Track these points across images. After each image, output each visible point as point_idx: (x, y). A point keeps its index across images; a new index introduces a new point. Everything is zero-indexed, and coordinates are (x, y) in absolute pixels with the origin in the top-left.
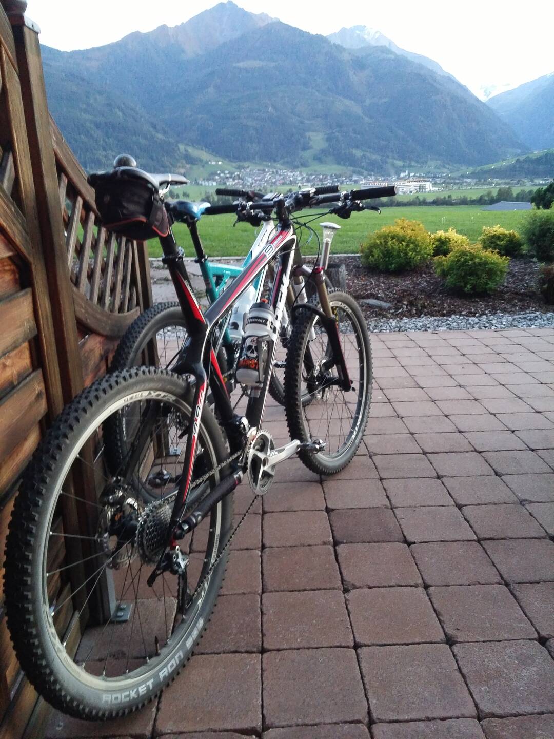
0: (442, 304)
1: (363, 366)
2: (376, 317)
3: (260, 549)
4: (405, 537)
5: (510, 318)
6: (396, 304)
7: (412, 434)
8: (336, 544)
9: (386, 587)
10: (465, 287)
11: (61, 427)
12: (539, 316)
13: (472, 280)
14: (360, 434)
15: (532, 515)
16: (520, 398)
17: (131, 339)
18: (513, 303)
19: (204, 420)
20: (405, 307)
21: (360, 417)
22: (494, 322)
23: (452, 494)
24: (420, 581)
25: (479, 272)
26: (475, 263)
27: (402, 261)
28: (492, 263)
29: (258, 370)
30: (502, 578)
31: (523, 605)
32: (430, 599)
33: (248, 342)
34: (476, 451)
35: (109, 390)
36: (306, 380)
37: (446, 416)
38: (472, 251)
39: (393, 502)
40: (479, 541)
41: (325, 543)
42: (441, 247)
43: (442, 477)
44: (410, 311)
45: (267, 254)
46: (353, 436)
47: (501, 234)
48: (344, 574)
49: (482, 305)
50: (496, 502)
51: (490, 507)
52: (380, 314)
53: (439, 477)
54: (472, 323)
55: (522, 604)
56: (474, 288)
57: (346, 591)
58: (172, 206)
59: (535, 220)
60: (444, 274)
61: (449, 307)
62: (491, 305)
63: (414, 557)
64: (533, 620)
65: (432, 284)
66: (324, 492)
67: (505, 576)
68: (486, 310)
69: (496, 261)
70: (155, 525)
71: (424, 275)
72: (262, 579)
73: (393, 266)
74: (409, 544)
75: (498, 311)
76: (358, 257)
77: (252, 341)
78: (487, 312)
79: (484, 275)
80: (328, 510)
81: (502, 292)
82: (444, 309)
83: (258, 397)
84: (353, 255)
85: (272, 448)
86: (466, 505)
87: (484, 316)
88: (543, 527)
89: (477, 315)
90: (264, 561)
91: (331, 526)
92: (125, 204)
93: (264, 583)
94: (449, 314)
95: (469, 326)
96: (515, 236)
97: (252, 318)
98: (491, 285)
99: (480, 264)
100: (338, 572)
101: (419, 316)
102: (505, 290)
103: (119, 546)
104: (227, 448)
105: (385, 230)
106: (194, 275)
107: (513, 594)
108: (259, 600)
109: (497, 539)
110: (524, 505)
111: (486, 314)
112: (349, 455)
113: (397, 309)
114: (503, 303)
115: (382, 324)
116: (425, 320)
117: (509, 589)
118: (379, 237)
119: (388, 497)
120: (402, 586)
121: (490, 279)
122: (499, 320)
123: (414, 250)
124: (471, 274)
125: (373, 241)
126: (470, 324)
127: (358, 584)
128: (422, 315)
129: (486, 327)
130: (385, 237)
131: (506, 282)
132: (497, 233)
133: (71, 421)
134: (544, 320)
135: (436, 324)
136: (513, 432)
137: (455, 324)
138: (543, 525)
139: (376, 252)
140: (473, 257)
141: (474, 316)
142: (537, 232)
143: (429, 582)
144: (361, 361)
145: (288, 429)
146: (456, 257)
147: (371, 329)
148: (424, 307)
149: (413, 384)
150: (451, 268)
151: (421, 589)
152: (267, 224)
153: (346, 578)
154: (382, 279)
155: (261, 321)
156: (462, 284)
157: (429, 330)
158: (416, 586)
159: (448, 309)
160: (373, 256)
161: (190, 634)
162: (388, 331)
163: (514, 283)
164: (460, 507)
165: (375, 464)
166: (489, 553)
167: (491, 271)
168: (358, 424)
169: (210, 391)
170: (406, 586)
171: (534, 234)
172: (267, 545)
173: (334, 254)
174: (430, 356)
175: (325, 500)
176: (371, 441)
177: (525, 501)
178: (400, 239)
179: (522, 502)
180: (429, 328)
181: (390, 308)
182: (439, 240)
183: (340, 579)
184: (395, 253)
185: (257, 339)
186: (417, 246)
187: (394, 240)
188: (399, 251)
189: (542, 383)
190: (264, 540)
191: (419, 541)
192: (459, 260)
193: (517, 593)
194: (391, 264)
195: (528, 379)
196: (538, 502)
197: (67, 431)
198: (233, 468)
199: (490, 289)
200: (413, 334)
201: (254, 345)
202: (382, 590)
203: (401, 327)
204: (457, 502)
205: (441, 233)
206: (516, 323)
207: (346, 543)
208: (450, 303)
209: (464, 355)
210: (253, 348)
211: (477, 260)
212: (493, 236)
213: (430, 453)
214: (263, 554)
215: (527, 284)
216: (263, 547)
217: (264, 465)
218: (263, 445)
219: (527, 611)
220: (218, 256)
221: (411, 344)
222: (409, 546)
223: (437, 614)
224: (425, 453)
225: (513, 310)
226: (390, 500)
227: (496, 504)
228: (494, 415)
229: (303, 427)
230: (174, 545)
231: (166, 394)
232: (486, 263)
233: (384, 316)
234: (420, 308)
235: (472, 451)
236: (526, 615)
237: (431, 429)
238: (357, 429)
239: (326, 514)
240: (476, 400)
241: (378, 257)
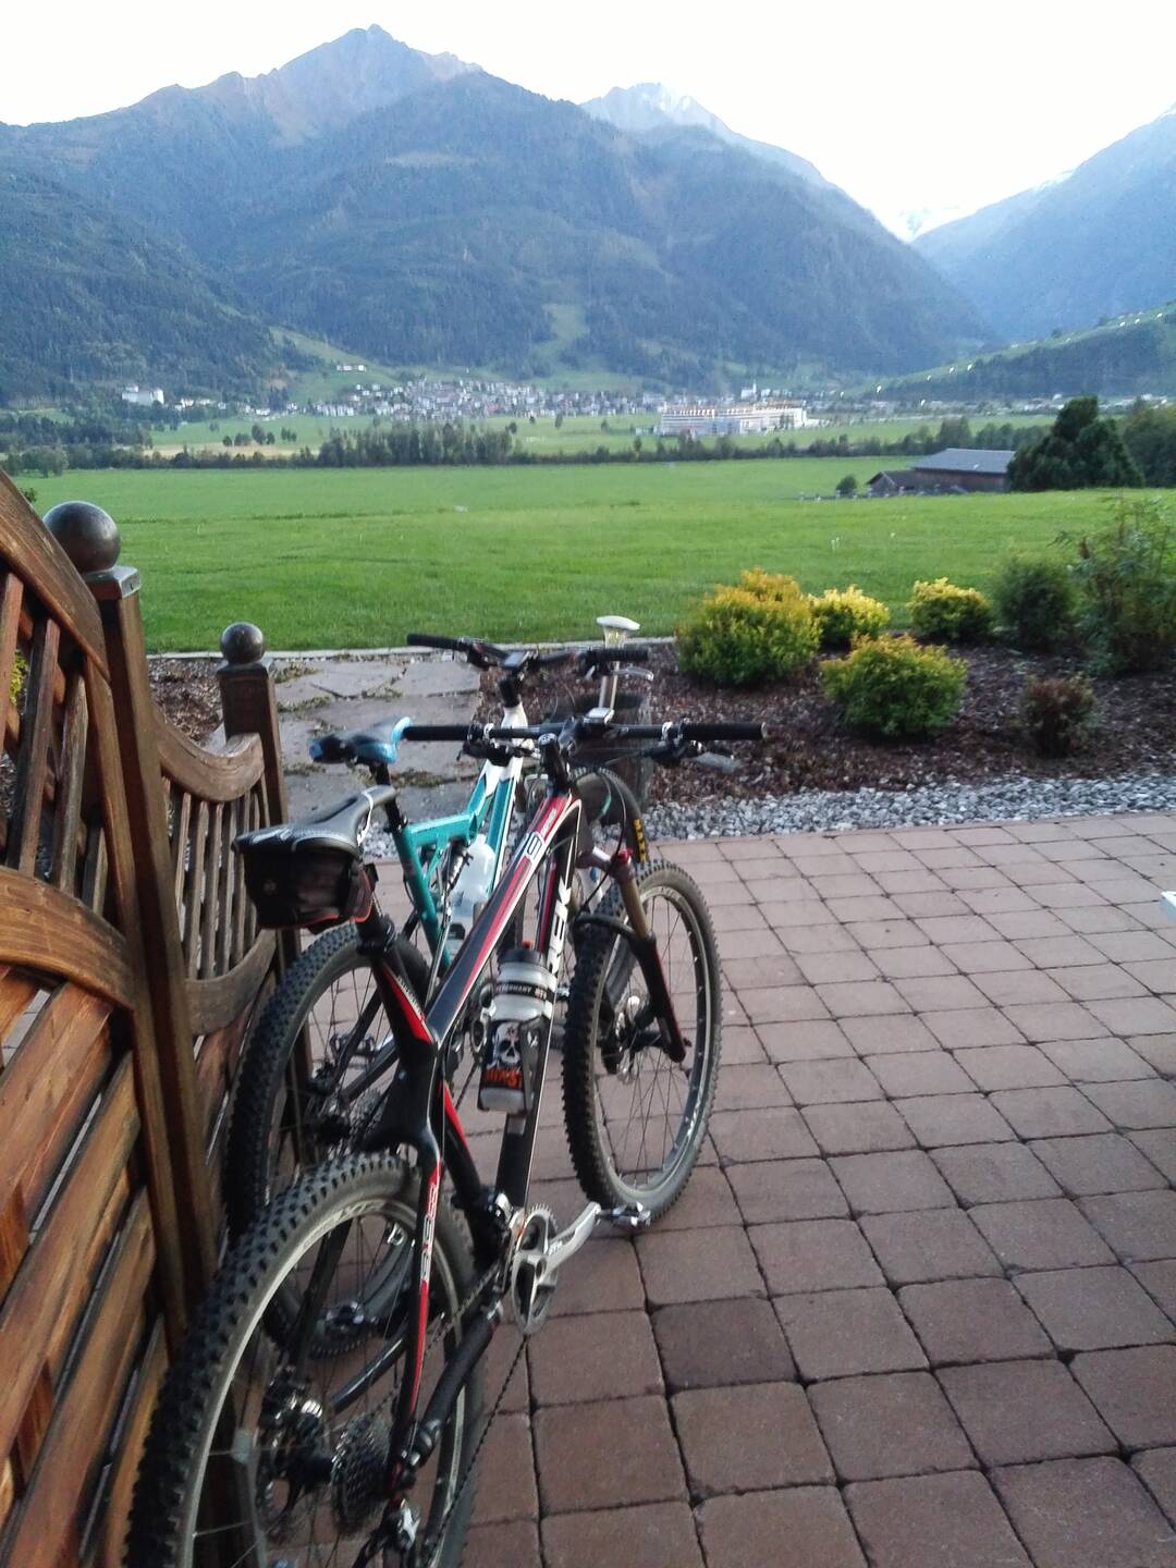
0: (841, 759)
1: (704, 990)
2: (713, 792)
3: (527, 1410)
4: (796, 1366)
5: (974, 796)
6: (751, 762)
7: (798, 1107)
8: (670, 1391)
9: (768, 1489)
10: (885, 724)
11: (207, 1340)
12: (1029, 790)
13: (896, 709)
14: (702, 1124)
15: (1025, 1303)
16: (997, 1007)
18: (978, 755)
19: (439, 1234)
20: (769, 769)
21: (701, 1090)
22: (943, 805)
23: (880, 1258)
24: (829, 1473)
25: (911, 697)
26: (901, 679)
27: (759, 665)
28: (937, 679)
29: (523, 1090)
30: (976, 1455)
31: (1014, 1515)
32: (848, 1511)
33: (502, 1033)
34: (919, 1147)
35: (281, 1241)
37: (861, 1058)
38: (896, 654)
39: (770, 1283)
40: (932, 1370)
41: (650, 1391)
42: (833, 625)
43: (860, 1214)
44: (778, 778)
46: (690, 1132)
47: (951, 598)
48: (691, 1464)
49: (918, 761)
50: (961, 1273)
51: (948, 1285)
52: (719, 787)
53: (854, 1216)
54: (901, 810)
55: (1010, 1512)
56: (901, 724)
57: (696, 1502)
59: (1014, 572)
60: (843, 697)
61: (855, 766)
62: (936, 763)
63: (816, 1415)
64: (1033, 1550)
65: (820, 713)
66: (640, 1264)
67: (981, 1450)
68: (925, 773)
69: (944, 672)
71: (802, 692)
72: (538, 1482)
73: (742, 674)
74: (806, 1383)
75: (951, 777)
76: (670, 645)
77: (510, 1031)
78: (928, 778)
79: (919, 701)
80: (650, 1308)
81: (955, 731)
82: (843, 772)
83: (522, 1132)
84: (658, 640)
85: (552, 1235)
86: (907, 1284)
87: (923, 789)
88: (1046, 1331)
89: (909, 786)
90: (539, 1441)
91: (659, 1348)
92: (302, 895)
93: (542, 1492)
94: (853, 786)
95: (895, 817)
96: (977, 602)
97: (511, 983)
98: (935, 720)
99: (911, 679)
100: (679, 1460)
101: (797, 792)
102: (963, 724)
105: (725, 597)
106: (337, 695)
107: (995, 1491)
108: (536, 1536)
109: (965, 1364)
110: (1009, 1278)
111: (926, 784)
112: (683, 1172)
113: (753, 774)
114: (959, 757)
115: (725, 813)
116: (811, 802)
117: (989, 1480)
118: (713, 613)
119: (761, 1270)
120: (796, 1485)
121: (931, 707)
122: (952, 800)
123: (781, 642)
124: (896, 699)
125: (699, 621)
126: (896, 811)
127: (717, 1487)
128: (803, 788)
129: (927, 819)
130: (725, 615)
131: (962, 707)
132: (943, 596)
133: (224, 1325)
134: (1038, 801)
135: (830, 813)
136: (987, 1094)
137: (867, 812)
138: (1046, 1324)
139: (707, 645)
140: (899, 665)
141: (903, 789)
142: (1020, 598)
143: (846, 1473)
144: (700, 981)
146: (866, 664)
147: (705, 827)
148: (805, 769)
149: (794, 975)
150: (855, 687)
151: (832, 1489)
153: (693, 1473)
154: (719, 703)
155: (525, 989)
156: (878, 719)
157: (817, 828)
158: (823, 1483)
159: (852, 772)
160: (701, 652)
162: (738, 832)
163: (977, 708)
164: (894, 1288)
165: (731, 1187)
166: (951, 1397)
167: (934, 693)
168: (698, 1105)
170: (805, 1484)
171: (1014, 602)
172: (541, 1400)
174: (823, 900)
175: (643, 1281)
176: (721, 1126)
177: (1013, 1267)
178: (754, 620)
179: (1007, 1273)
180: (817, 823)
181: (738, 772)
182: (830, 612)
183: (683, 1475)
184: (745, 649)
185: (519, 1028)
186: (787, 631)
187: (742, 622)
188: (753, 646)
189: (1037, 968)
190: (533, 1389)
191: (824, 1376)
192: (870, 672)
193: (1002, 1489)
194: (738, 670)
195: (1008, 957)
196: (1036, 1270)
197: (220, 1348)
198: (487, 1298)
199: (933, 727)
200: (792, 841)
201: (513, 1040)
202: (762, 1496)
203: (763, 823)
204: (890, 1275)
205: (833, 597)
206: (984, 808)
207: (689, 1388)
208: (857, 757)
209: (888, 896)
210: (513, 1045)
211: (906, 673)
212: (936, 602)
213: (834, 1156)
214: (536, 1424)
215: (1003, 709)
216: (533, 1407)
217: (539, 1274)
218: (534, 1240)
219: (1020, 1527)
221: (784, 868)
222: (805, 1388)
223: (864, 1547)
224: (824, 1156)
225: (979, 772)
226: (765, 1278)
227: (960, 1278)
228: (950, 1051)
229: (601, 1153)
230: (397, 1497)
231: (369, 1202)
232: (923, 678)
233: (728, 792)
234: (798, 772)
235: (913, 1148)
236: (1019, 1539)
237: (834, 1092)
238: (695, 1116)
239: (646, 1317)
240: (916, 1014)
241: (711, 654)
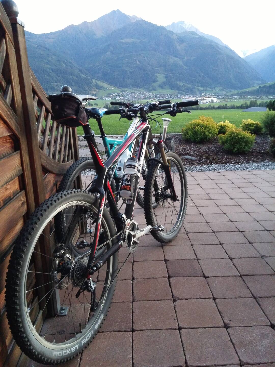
0: (222, 158)
1: (183, 189)
2: (190, 164)
3: (132, 280)
4: (204, 274)
5: (256, 165)
6: (199, 158)
7: (207, 222)
8: (169, 277)
9: (194, 299)
10: (234, 149)
11: (34, 219)
12: (271, 164)
13: (237, 146)
14: (182, 222)
15: (267, 263)
16: (261, 205)
17: (69, 176)
18: (258, 157)
19: (104, 215)
20: (204, 159)
21: (182, 214)
22: (248, 167)
23: (228, 253)
24: (211, 296)
25: (241, 142)
26: (238, 138)
27: (203, 137)
28: (247, 138)
29: (131, 191)
30: (252, 295)
31: (263, 308)
32: (216, 305)
33: (126, 177)
34: (239, 231)
35: (58, 200)
36: (154, 195)
37: (224, 214)
38: (237, 132)
39: (198, 257)
40: (241, 276)
41: (164, 277)
42: (222, 130)
43: (223, 244)
44: (206, 162)
45: (135, 134)
46: (178, 224)
47: (252, 123)
48: (174, 293)
49: (242, 158)
50: (249, 256)
51: (246, 259)
53: (221, 244)
54: (237, 167)
55: (262, 308)
56: (238, 150)
57: (174, 301)
58: (89, 110)
59: (269, 116)
60: (223, 143)
61: (226, 159)
62: (247, 159)
63: (208, 284)
64: (268, 316)
65: (218, 148)
66: (163, 252)
67: (254, 294)
68: (244, 161)
69: (249, 137)
70: (80, 267)
71: (213, 144)
72: (133, 295)
73: (198, 139)
74: (206, 277)
75: (250, 162)
76: (181, 134)
77: (128, 176)
78: (245, 162)
79: (243, 144)
80: (166, 261)
81: (252, 152)
82: (223, 160)
83: (131, 204)
84: (178, 134)
85: (138, 229)
86: (234, 258)
87: (243, 164)
88: (273, 269)
89: (240, 163)
90: (134, 286)
91: (167, 268)
92: (66, 110)
93: (134, 297)
94: (226, 163)
95: (236, 169)
96: (258, 124)
97: (128, 165)
98: (247, 148)
99: (241, 138)
100: (171, 292)
101: (211, 164)
102: (254, 151)
103: (62, 277)
104: (115, 229)
105: (194, 121)
106: (100, 144)
107: (258, 303)
108: (131, 305)
109: (250, 275)
110: (263, 258)
111: (244, 163)
112: (176, 233)
113: (200, 160)
114: (253, 158)
115: (192, 168)
116: (214, 166)
117: (256, 300)
118: (191, 125)
119: (195, 254)
120: (202, 299)
121: (246, 146)
122: (251, 166)
123: (208, 131)
124: (237, 143)
125: (188, 127)
126: (236, 168)
127: (180, 298)
128: (213, 164)
129: (244, 169)
130: (194, 125)
131: (254, 147)
132: (250, 123)
133: (39, 216)
134: (273, 166)
135: (219, 168)
136: (258, 221)
137: (229, 168)
138: (273, 268)
139: (190, 132)
140: (238, 135)
141: (238, 164)
142: (269, 123)
143: (216, 297)
144: (182, 186)
145: (146, 220)
146: (229, 135)
147: (187, 170)
148: (213, 159)
149: (208, 198)
150: (227, 140)
151: (212, 300)
152: (135, 119)
153: (174, 295)
154: (192, 146)
155: (132, 166)
156: (232, 148)
157: (216, 171)
158: (210, 299)
159: (225, 160)
160: (188, 134)
161: (97, 322)
162: (195, 171)
163: (258, 147)
164: (231, 259)
165: (189, 237)
166: (246, 282)
167: (247, 142)
168: (181, 217)
169: (107, 201)
170: (204, 298)
171: (268, 124)
172: (135, 278)
173: (169, 133)
174: (216, 184)
175: (164, 255)
176: (186, 226)
177: (264, 256)
178: (201, 126)
179: (262, 257)
180: (216, 170)
181: (196, 160)
182: (221, 126)
183: (171, 295)
184: (199, 133)
185: (130, 175)
186: (210, 129)
187: (199, 126)
188: (201, 132)
189: (272, 197)
190: (134, 275)
191: (211, 276)
192: (230, 136)
193: (260, 303)
194: (197, 138)
195: (265, 195)
196: (270, 257)
197: (37, 221)
198: (118, 239)
199: (246, 151)
200: (208, 173)
201: (129, 179)
202: (193, 301)
203: (202, 169)
204: (230, 256)
205: (222, 123)
206: (259, 167)
207: (175, 277)
208: (226, 157)
209: (233, 183)
210: (129, 180)
211: (240, 136)
212: (248, 124)
213: (216, 232)
214: (133, 282)
215: (265, 148)
216: (133, 279)
217: (134, 238)
218: (133, 228)
219: (265, 311)
220: (111, 134)
221: (207, 178)
222: (206, 279)
223: (220, 313)
224: (214, 232)
225: (258, 161)
226: (196, 256)
227: (249, 258)
228: (248, 213)
229: (153, 219)
230: (89, 277)
231: (86, 203)
232: (244, 138)
233: (193, 164)
234: (211, 160)
235: (237, 231)
236: (264, 313)
237: (217, 220)
238: (180, 220)
239: (165, 262)
240: (239, 205)
241: (190, 135)
